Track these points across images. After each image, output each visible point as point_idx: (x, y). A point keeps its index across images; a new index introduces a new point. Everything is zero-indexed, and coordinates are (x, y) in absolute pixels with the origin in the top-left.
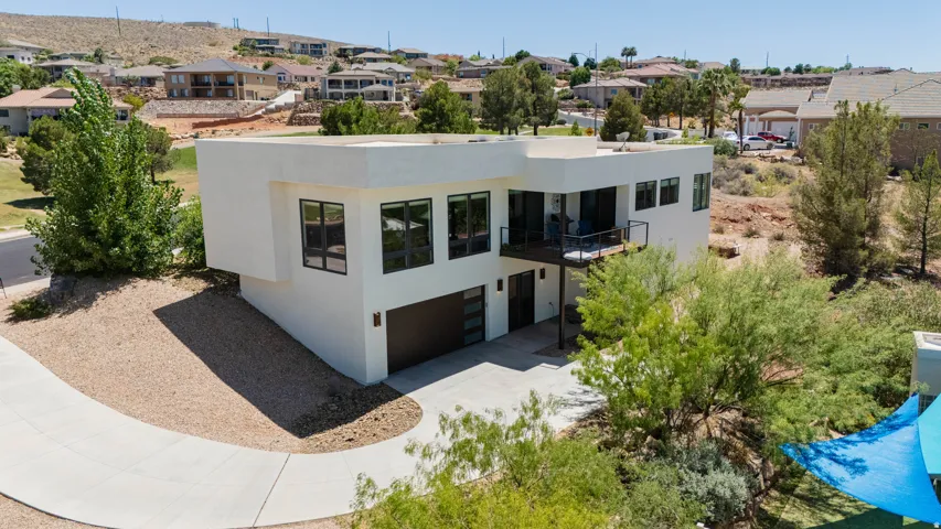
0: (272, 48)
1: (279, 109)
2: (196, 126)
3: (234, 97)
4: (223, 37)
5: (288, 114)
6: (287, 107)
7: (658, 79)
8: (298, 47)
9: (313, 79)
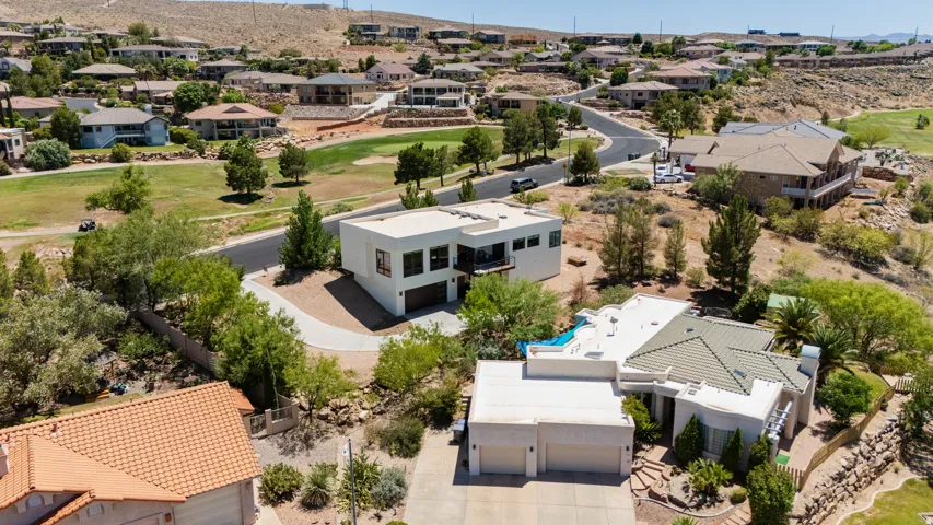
0: (375, 35)
1: (377, 114)
2: (320, 129)
3: (344, 104)
4: (334, 19)
5: (383, 117)
6: (383, 111)
7: (685, 80)
8: (396, 32)
9: (404, 76)
